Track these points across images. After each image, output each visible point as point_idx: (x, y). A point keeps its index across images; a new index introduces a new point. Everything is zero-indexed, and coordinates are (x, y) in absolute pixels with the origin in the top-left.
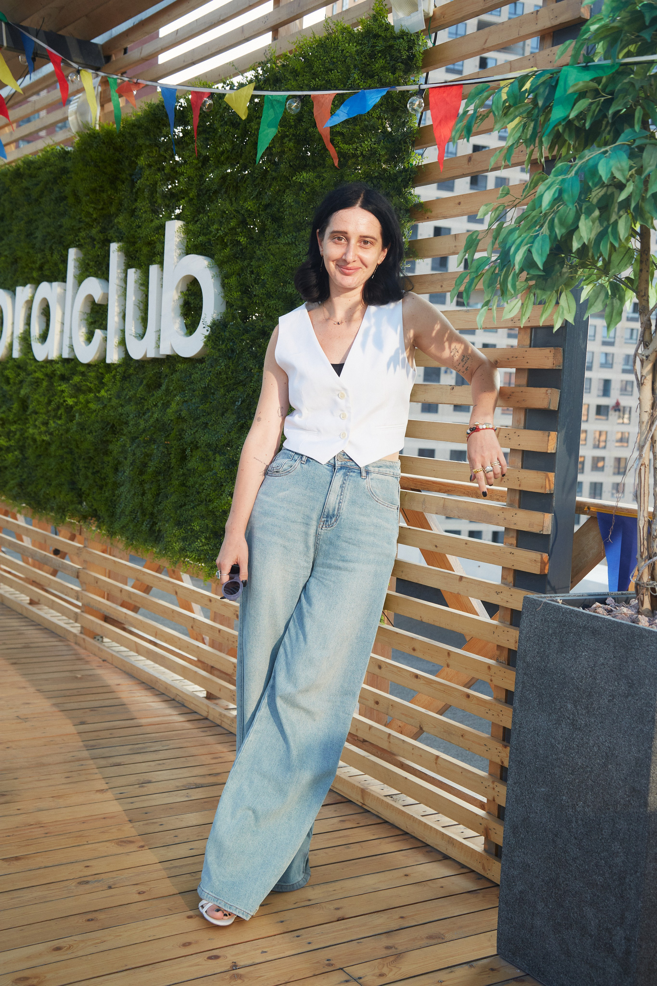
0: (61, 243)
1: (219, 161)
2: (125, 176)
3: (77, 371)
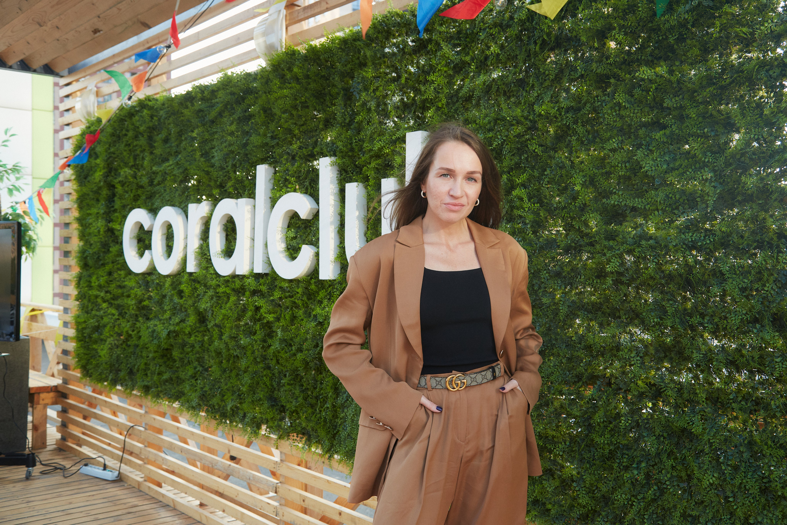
0: (246, 160)
2: (336, 90)
3: (276, 286)
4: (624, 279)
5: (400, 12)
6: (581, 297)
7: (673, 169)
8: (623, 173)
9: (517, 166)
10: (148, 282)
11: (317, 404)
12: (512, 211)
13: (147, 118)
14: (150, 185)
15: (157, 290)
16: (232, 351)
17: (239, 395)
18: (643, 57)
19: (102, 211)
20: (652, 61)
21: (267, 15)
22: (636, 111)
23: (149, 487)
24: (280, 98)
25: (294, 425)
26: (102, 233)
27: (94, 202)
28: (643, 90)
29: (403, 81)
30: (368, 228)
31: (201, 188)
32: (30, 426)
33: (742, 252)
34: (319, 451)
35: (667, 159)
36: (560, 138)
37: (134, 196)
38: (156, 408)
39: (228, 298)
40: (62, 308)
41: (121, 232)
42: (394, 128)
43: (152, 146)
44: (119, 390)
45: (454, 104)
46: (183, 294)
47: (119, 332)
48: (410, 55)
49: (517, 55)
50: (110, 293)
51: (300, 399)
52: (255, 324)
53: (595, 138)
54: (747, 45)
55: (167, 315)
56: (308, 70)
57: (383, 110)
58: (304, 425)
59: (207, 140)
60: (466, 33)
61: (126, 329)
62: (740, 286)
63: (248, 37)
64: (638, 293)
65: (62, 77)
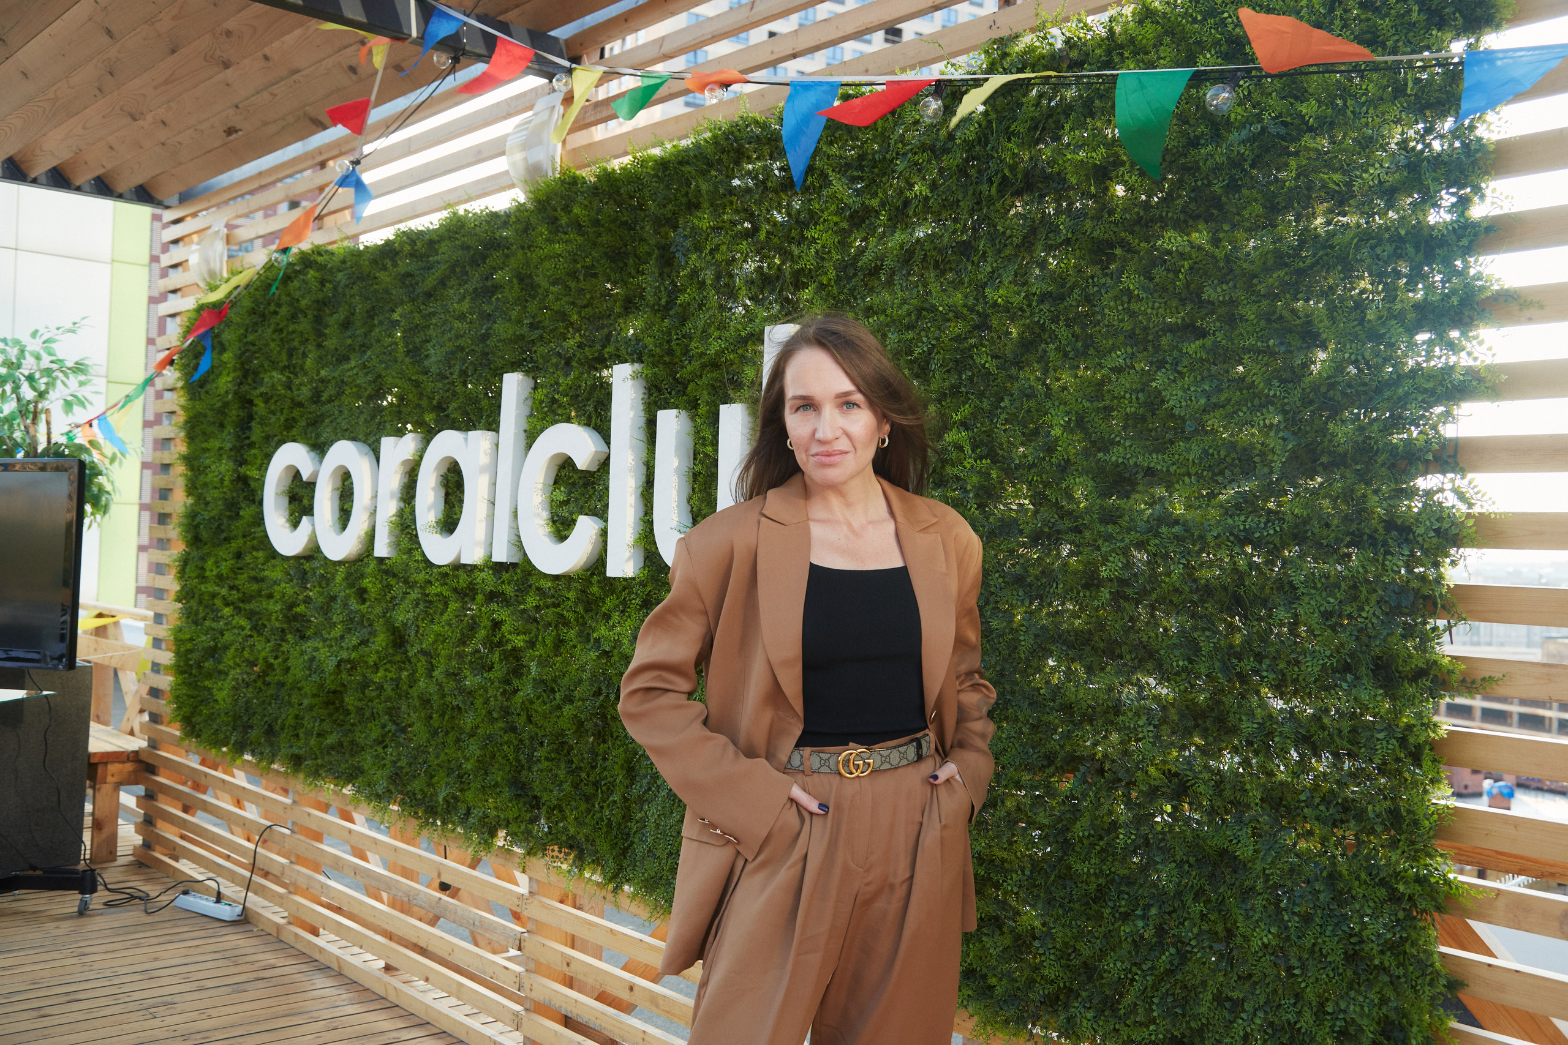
2: (646, 248)
3: (530, 586)
4: (1130, 592)
5: (761, 118)
6: (1058, 619)
7: (1216, 406)
8: (1133, 409)
9: (955, 391)
10: (305, 573)
11: (595, 795)
12: (943, 467)
13: (314, 285)
14: (315, 403)
15: (320, 586)
16: (449, 699)
17: (460, 777)
18: (1170, 215)
19: (228, 446)
20: (1185, 222)
21: (530, 113)
22: (1157, 305)
23: (296, 934)
24: (548, 258)
25: (554, 831)
26: (226, 483)
27: (215, 429)
28: (1168, 270)
29: (762, 236)
30: (693, 489)
31: (404, 409)
32: (88, 821)
33: (1327, 550)
34: (598, 878)
35: (1207, 388)
36: (1027, 345)
37: (287, 420)
38: (312, 795)
39: (446, 605)
40: (151, 614)
41: (261, 483)
42: (743, 317)
43: (320, 334)
44: (248, 761)
45: (849, 279)
46: (366, 596)
47: (252, 659)
48: (777, 192)
49: (958, 201)
50: (238, 590)
51: (566, 786)
52: (491, 651)
53: (1087, 347)
54: (1341, 203)
55: (337, 631)
56: (599, 211)
57: (726, 285)
58: (572, 831)
59: (418, 325)
60: (874, 158)
61: (263, 654)
62: (1322, 609)
63: (496, 149)
64: (1153, 616)
65: (167, 207)
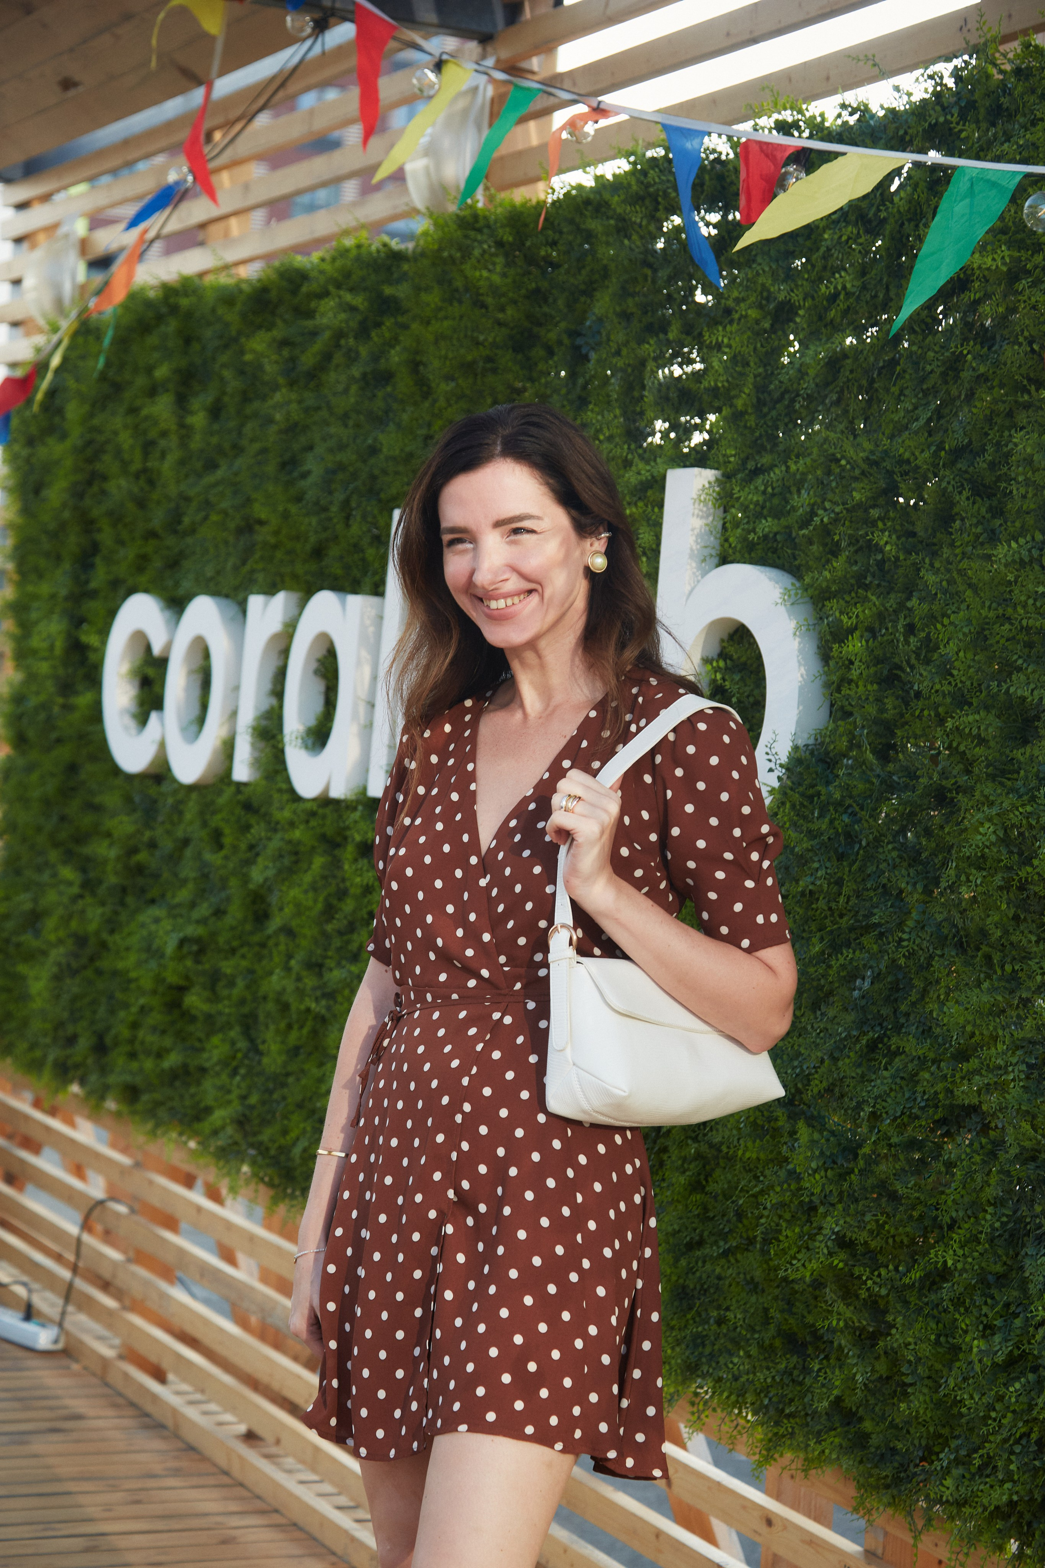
0: (372, 492)
1: (820, 318)
2: (554, 334)
10: (151, 800)
14: (175, 532)
19: (63, 592)
23: (126, 1376)
26: (57, 651)
37: (138, 557)
39: (311, 859)
41: (101, 651)
43: (184, 425)
44: (76, 1096)
45: (776, 403)
46: (220, 840)
47: (80, 932)
50: (69, 823)
55: (184, 895)
57: (636, 400)
59: (296, 424)
61: (95, 926)
65: (7, 182)
